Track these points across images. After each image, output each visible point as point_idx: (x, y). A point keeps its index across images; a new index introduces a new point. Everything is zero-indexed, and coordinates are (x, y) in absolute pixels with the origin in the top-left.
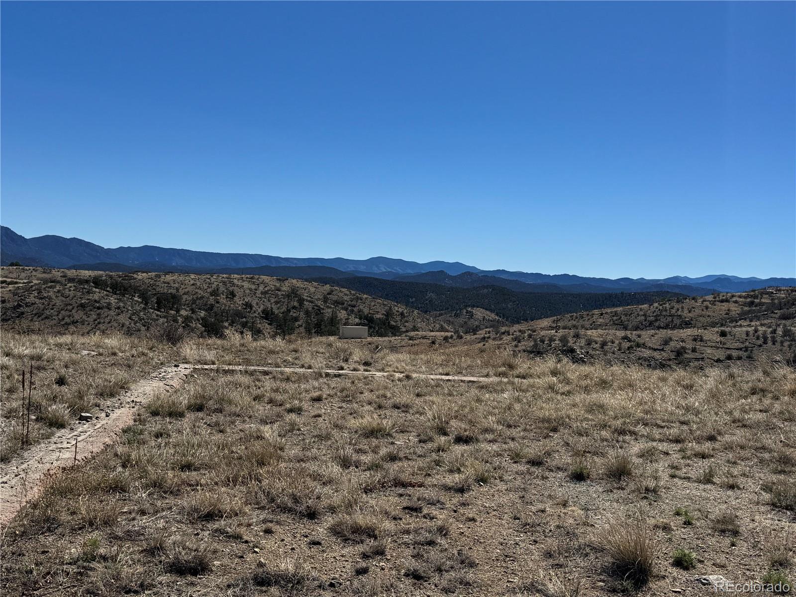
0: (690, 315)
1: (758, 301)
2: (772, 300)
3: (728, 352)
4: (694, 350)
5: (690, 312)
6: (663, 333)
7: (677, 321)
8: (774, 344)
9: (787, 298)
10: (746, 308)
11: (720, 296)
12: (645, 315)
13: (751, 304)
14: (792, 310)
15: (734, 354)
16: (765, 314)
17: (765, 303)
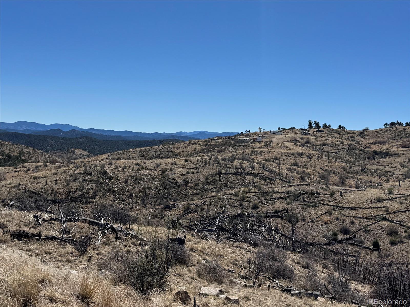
0: (177, 151)
1: (210, 143)
2: (216, 143)
3: (188, 170)
4: (171, 170)
5: (177, 149)
6: (157, 161)
7: (171, 154)
8: (210, 165)
9: (223, 142)
10: (204, 147)
11: (193, 142)
12: (155, 152)
13: (207, 145)
14: (223, 148)
15: (191, 171)
16: (211, 150)
17: (212, 144)
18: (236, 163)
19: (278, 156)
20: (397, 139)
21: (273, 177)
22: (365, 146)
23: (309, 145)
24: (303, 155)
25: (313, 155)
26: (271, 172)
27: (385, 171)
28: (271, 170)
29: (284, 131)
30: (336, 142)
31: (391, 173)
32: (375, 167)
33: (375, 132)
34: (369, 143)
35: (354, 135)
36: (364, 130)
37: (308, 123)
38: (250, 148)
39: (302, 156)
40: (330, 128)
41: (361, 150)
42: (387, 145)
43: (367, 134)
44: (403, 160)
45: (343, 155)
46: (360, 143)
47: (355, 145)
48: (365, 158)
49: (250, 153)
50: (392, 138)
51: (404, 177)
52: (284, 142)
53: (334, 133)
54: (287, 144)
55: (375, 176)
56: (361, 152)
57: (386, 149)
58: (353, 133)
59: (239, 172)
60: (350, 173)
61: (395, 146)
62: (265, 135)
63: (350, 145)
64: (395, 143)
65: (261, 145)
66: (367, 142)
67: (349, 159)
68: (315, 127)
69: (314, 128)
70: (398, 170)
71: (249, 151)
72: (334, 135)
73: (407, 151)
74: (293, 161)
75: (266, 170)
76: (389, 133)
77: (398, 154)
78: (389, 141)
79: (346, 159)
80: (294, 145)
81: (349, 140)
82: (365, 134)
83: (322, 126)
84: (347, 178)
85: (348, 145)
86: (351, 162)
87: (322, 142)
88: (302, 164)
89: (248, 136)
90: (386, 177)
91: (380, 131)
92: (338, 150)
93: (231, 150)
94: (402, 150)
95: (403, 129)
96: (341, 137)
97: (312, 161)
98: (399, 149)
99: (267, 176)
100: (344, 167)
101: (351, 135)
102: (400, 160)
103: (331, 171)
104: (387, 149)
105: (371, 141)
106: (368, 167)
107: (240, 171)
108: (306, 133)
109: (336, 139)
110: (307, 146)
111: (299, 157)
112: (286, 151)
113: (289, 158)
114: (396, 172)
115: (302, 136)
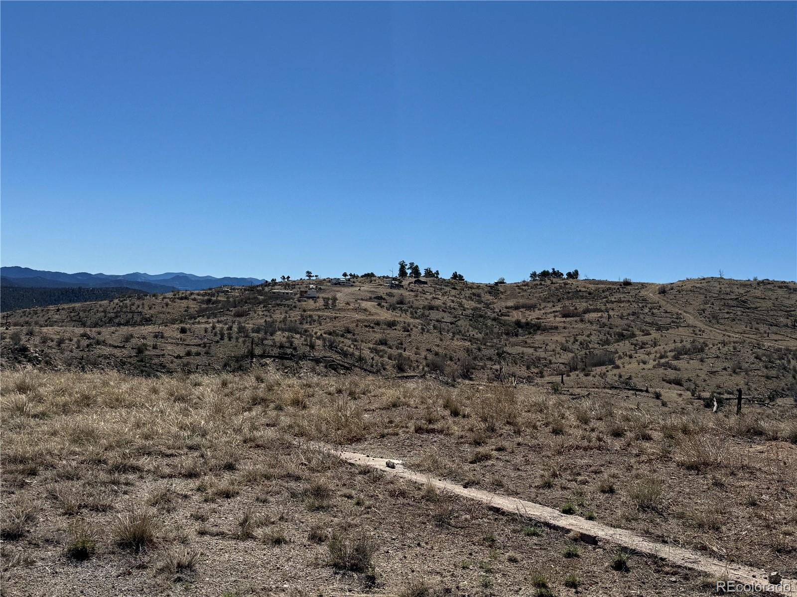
0: (152, 312)
1: (215, 298)
2: (227, 298)
3: (188, 348)
4: (155, 347)
5: (150, 309)
6: (124, 330)
7: (137, 318)
8: (230, 340)
9: (240, 296)
10: (204, 306)
11: (180, 294)
12: (105, 312)
13: (209, 301)
14: (246, 308)
15: (194, 350)
16: (221, 312)
17: (221, 300)
18: (280, 337)
19: (352, 326)
20: (553, 302)
21: (349, 364)
22: (500, 311)
23: (405, 307)
24: (396, 326)
25: (414, 326)
26: (345, 354)
27: (536, 358)
28: (346, 351)
29: (355, 280)
30: (450, 303)
31: (546, 360)
32: (519, 349)
33: (516, 286)
34: (507, 308)
35: (480, 291)
36: (496, 284)
37: (399, 266)
38: (297, 309)
39: (393, 328)
40: (437, 277)
41: (494, 319)
42: (537, 312)
43: (502, 291)
44: (564, 339)
45: (463, 327)
46: (491, 306)
47: (484, 310)
48: (502, 333)
49: (299, 319)
50: (545, 300)
51: (568, 368)
52: (358, 301)
53: (445, 286)
54: (365, 305)
55: (520, 366)
56: (494, 323)
57: (536, 319)
58: (478, 287)
59: (286, 354)
60: (478, 360)
61: (551, 313)
62: (321, 287)
63: (475, 309)
64: (551, 308)
65: (317, 304)
66: (504, 304)
67: (475, 335)
68: (410, 273)
69: (409, 277)
70: (558, 356)
71: (295, 315)
72: (445, 290)
73: (571, 323)
74: (378, 336)
75: (336, 351)
76: (540, 290)
77: (556, 328)
78: (540, 305)
79: (470, 335)
80: (377, 306)
81: (472, 301)
82: (498, 290)
83: (423, 273)
84: (474, 368)
85: (472, 309)
86: (477, 339)
87: (426, 303)
88: (395, 342)
89: (289, 287)
90: (538, 367)
91: (525, 286)
92: (455, 317)
93: (261, 313)
94: (563, 320)
95: (563, 283)
96: (459, 295)
97: (413, 337)
98: (557, 319)
99: (338, 362)
100: (468, 348)
101: (475, 291)
102: (559, 338)
103: (446, 355)
104: (538, 319)
105: (510, 303)
106: (507, 349)
107: (289, 351)
108: (395, 284)
109: (450, 298)
110: (401, 309)
111: (389, 328)
112: (365, 317)
113: (371, 329)
114: (554, 360)
115: (389, 290)
